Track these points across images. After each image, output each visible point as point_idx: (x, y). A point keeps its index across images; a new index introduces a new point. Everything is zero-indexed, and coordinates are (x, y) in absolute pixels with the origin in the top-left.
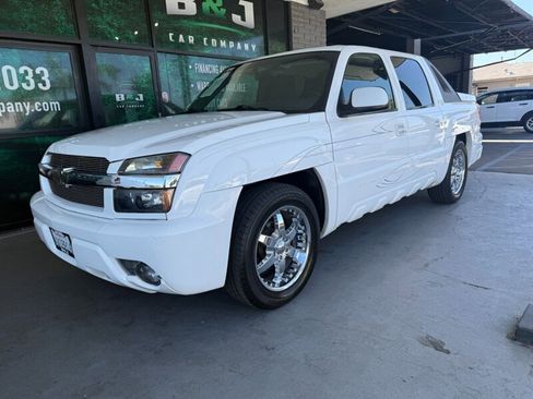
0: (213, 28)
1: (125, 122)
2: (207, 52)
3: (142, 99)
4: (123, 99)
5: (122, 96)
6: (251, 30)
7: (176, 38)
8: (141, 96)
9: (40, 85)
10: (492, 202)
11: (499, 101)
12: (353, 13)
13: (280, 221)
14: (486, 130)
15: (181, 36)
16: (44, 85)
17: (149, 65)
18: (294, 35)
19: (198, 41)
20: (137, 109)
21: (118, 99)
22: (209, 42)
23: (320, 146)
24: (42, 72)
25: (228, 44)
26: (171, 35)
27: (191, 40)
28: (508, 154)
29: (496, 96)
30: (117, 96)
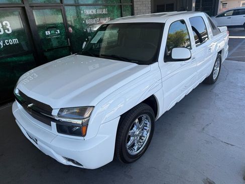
3: (59, 32)
5: (49, 32)
8: (58, 31)
9: (6, 31)
10: (232, 82)
11: (234, 14)
13: (137, 120)
14: (230, 29)
16: (8, 31)
20: (57, 38)
21: (47, 34)
23: (156, 82)
24: (6, 24)
28: (238, 46)
29: (232, 12)
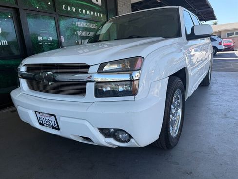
0: (83, 4)
1: (44, 51)
2: (81, 16)
3: (51, 40)
4: (42, 39)
5: (41, 37)
6: (100, 6)
7: (66, 8)
8: (51, 38)
12: (140, 2)
15: (69, 7)
17: (54, 21)
18: (119, 10)
19: (77, 11)
22: (82, 11)
25: (90, 13)
26: (64, 6)
27: (74, 9)
30: (39, 37)
